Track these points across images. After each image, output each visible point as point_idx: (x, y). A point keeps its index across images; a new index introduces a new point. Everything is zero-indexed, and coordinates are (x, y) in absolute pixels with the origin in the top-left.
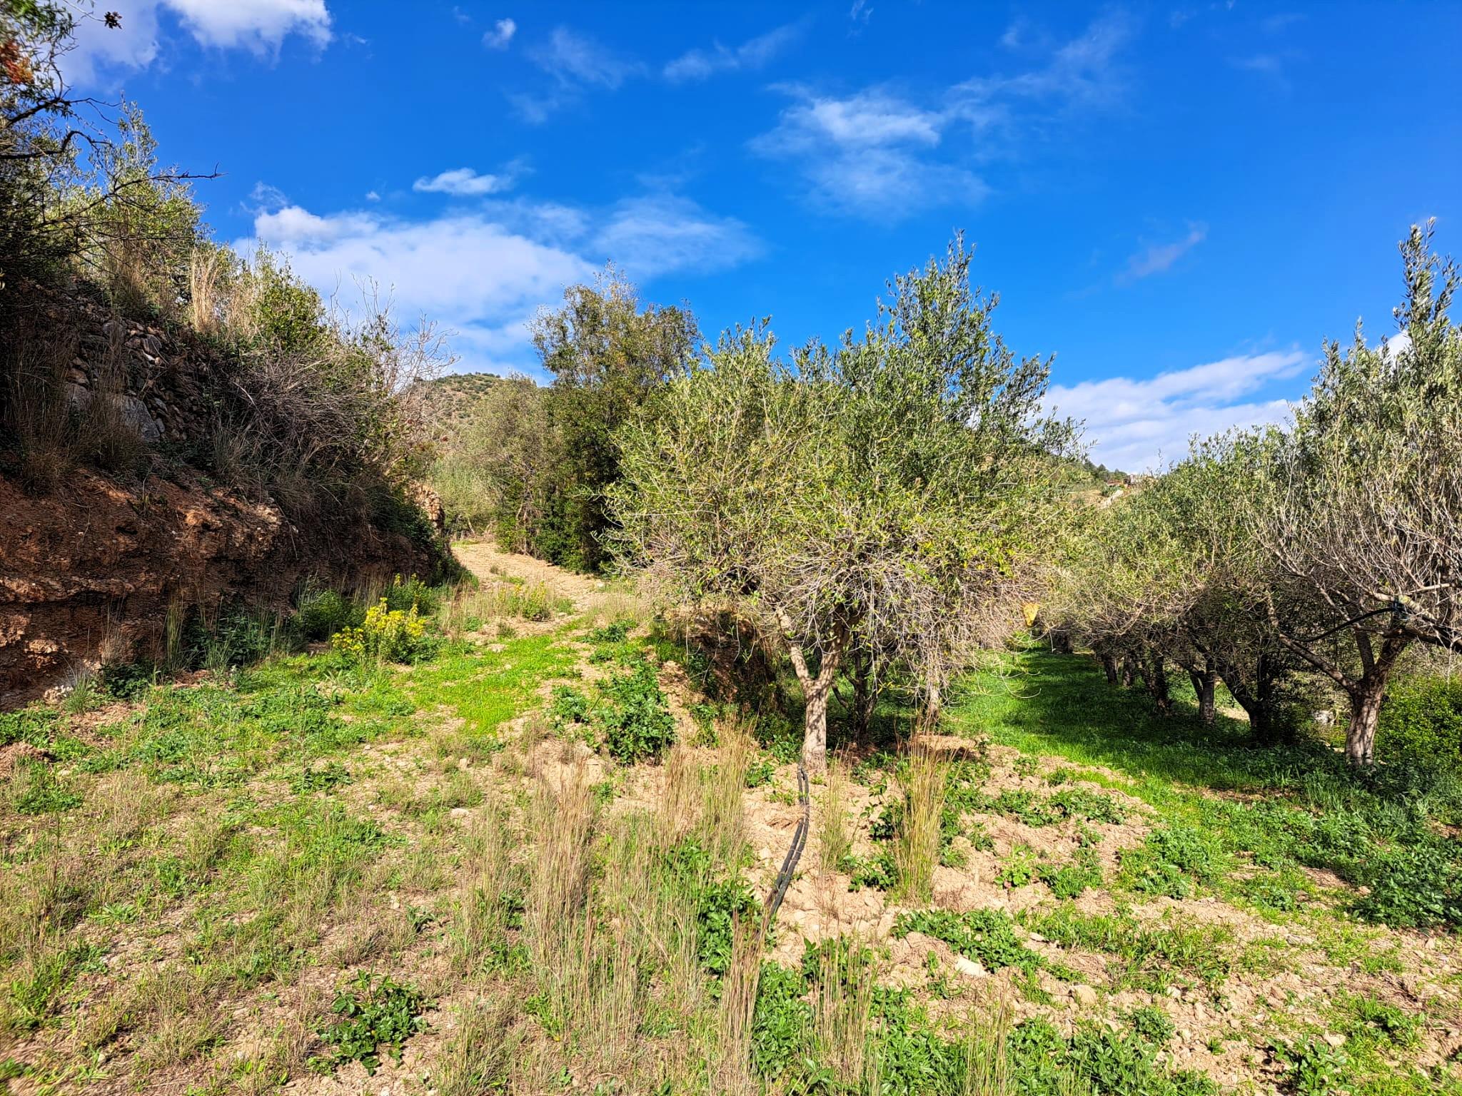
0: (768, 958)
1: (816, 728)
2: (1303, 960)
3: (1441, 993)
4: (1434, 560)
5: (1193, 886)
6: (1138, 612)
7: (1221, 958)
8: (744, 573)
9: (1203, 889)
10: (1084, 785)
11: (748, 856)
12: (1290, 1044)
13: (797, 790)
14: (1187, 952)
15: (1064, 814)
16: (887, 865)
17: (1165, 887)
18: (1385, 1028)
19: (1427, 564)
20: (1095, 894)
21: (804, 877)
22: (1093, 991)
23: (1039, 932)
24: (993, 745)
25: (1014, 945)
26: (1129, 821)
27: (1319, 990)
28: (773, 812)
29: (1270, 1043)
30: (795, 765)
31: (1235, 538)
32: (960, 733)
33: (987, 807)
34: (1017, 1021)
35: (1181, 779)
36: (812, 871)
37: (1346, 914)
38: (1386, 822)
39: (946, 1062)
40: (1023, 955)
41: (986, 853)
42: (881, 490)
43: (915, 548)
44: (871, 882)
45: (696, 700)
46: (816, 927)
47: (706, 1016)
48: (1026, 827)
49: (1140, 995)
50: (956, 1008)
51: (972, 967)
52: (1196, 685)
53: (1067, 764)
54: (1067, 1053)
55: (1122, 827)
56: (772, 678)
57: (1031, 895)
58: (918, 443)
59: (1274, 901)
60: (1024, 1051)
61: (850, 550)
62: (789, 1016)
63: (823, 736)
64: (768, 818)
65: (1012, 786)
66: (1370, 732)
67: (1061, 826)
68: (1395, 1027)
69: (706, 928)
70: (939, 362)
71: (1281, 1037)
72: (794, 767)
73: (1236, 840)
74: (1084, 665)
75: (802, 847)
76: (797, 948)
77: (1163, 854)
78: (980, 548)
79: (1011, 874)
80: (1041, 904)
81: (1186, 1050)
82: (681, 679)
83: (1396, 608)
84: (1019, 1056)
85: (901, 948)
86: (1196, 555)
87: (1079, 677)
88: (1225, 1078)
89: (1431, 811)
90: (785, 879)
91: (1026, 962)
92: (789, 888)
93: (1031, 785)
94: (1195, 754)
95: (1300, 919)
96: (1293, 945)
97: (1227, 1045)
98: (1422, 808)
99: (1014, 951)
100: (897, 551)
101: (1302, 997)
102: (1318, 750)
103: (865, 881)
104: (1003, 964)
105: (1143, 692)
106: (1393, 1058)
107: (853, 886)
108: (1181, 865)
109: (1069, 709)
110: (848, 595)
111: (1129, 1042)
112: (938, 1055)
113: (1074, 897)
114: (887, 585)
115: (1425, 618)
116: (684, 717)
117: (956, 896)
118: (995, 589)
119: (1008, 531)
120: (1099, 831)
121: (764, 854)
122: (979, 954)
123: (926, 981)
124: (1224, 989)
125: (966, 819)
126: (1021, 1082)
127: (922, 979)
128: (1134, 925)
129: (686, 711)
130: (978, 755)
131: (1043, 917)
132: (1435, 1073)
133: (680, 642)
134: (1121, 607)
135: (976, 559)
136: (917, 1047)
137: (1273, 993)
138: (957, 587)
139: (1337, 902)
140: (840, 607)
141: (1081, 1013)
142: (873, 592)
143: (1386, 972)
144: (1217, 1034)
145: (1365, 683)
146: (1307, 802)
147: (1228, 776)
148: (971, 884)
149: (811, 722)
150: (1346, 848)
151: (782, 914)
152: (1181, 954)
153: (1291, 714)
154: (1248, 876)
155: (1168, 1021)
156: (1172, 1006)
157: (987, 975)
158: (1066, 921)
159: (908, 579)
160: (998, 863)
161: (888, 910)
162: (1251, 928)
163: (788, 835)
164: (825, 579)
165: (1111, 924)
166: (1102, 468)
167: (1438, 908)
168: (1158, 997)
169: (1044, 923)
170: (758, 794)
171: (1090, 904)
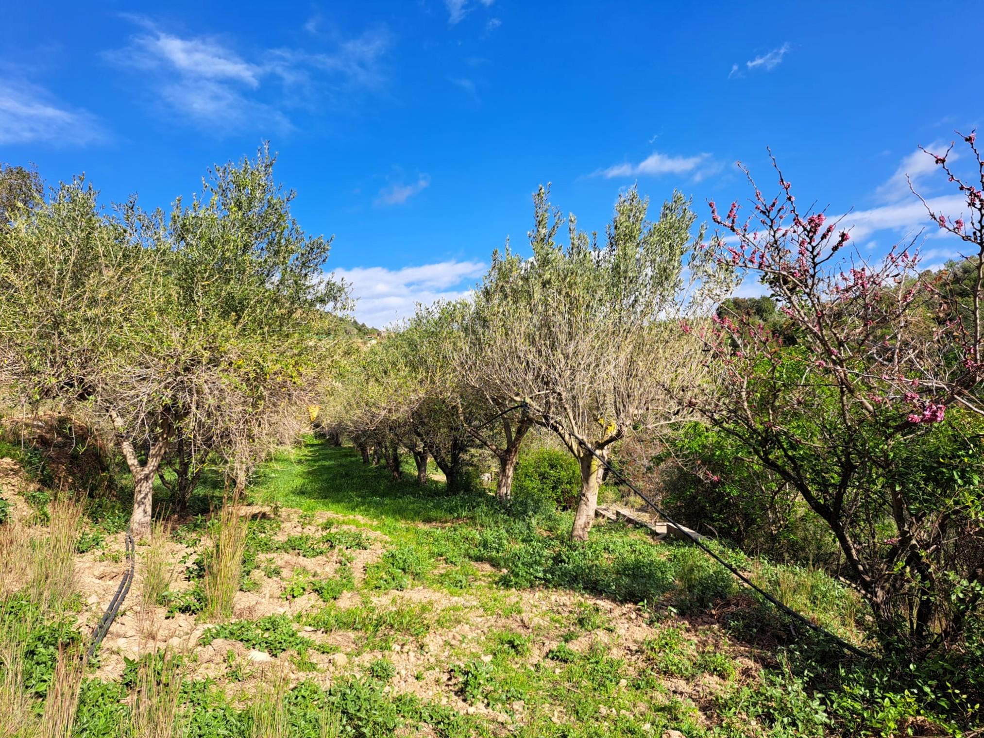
0: (91, 677)
1: (143, 503)
2: (471, 616)
3: (541, 622)
4: (543, 378)
5: (410, 582)
6: (383, 413)
7: (425, 622)
8: (81, 381)
9: (416, 582)
10: (345, 528)
11: (77, 603)
12: (463, 666)
13: (125, 550)
14: (405, 622)
15: (331, 546)
16: (199, 595)
17: (393, 584)
18: (513, 647)
19: (539, 380)
20: (349, 595)
21: (128, 613)
22: (345, 657)
23: (310, 625)
24: (284, 509)
25: (293, 635)
26: (373, 547)
27: (479, 631)
28: (102, 568)
29: (452, 667)
30: (124, 533)
31: (442, 366)
32: (260, 503)
33: (277, 548)
34: (292, 686)
35: (405, 518)
36: (135, 608)
37: (495, 586)
38: (517, 531)
39: (239, 724)
40: (298, 642)
41: (275, 578)
42: (204, 320)
43: (230, 364)
44: (185, 610)
45: (32, 489)
46: (136, 649)
47: (29, 731)
48: (305, 559)
49: (375, 654)
50: (248, 686)
51: (260, 656)
52: (417, 461)
53: (335, 516)
54: (326, 700)
55: (368, 551)
56: (105, 469)
57: (306, 602)
58: (234, 288)
59: (457, 583)
60: (296, 704)
61: (177, 363)
62: (108, 716)
63: (149, 509)
64: (97, 573)
65: (296, 533)
66: (509, 481)
67: (329, 554)
68: (518, 645)
69: (34, 662)
70: (251, 232)
71: (458, 663)
72: (122, 535)
73: (436, 551)
74: (349, 453)
75: (127, 592)
76: (119, 666)
77: (393, 564)
78: (279, 366)
79: (292, 590)
80: (312, 607)
81: (402, 682)
82: (16, 473)
83: (524, 405)
84: (292, 708)
85: (207, 652)
86: (419, 377)
87: (344, 461)
88: (425, 695)
89: (538, 524)
90: (111, 615)
91: (300, 646)
92: (114, 623)
93: (310, 531)
94: (413, 503)
95: (470, 592)
96: (466, 608)
97: (426, 675)
98: (534, 522)
99: (291, 639)
100: (215, 366)
101: (470, 637)
102: (482, 494)
103: (180, 609)
104: (284, 650)
105: (384, 468)
106: (516, 663)
107: (168, 614)
108: (404, 570)
109: (338, 482)
110: (174, 398)
111: (367, 684)
112: (232, 719)
113: (335, 599)
114: (207, 391)
115: (538, 411)
116: (19, 503)
117: (251, 610)
118: (289, 395)
119: (300, 354)
120: (354, 555)
121: (92, 600)
122: (267, 647)
123: (227, 670)
124: (426, 640)
125: (262, 557)
126: (293, 725)
127: (223, 669)
128: (373, 610)
129: (21, 498)
130: (272, 516)
131: (314, 615)
132: (537, 667)
133: (17, 443)
134: (373, 409)
135: (275, 373)
136: (216, 718)
137: (454, 638)
138: (261, 393)
139: (490, 579)
140: (167, 409)
141: (337, 672)
142: (195, 397)
143: (514, 614)
144: (421, 668)
145: (508, 451)
146: (476, 524)
147: (433, 514)
148: (263, 600)
149: (139, 499)
150: (496, 548)
151: (106, 643)
152: (401, 623)
153: (468, 474)
154: (443, 572)
155: (391, 666)
156: (395, 657)
157: (273, 659)
158: (330, 614)
159: (223, 387)
160: (284, 584)
161: (198, 627)
162: (444, 601)
163: (114, 585)
164: (155, 386)
165: (359, 612)
166: (363, 325)
167: (541, 575)
168: (387, 652)
169: (314, 619)
170: (88, 556)
171: (347, 602)
